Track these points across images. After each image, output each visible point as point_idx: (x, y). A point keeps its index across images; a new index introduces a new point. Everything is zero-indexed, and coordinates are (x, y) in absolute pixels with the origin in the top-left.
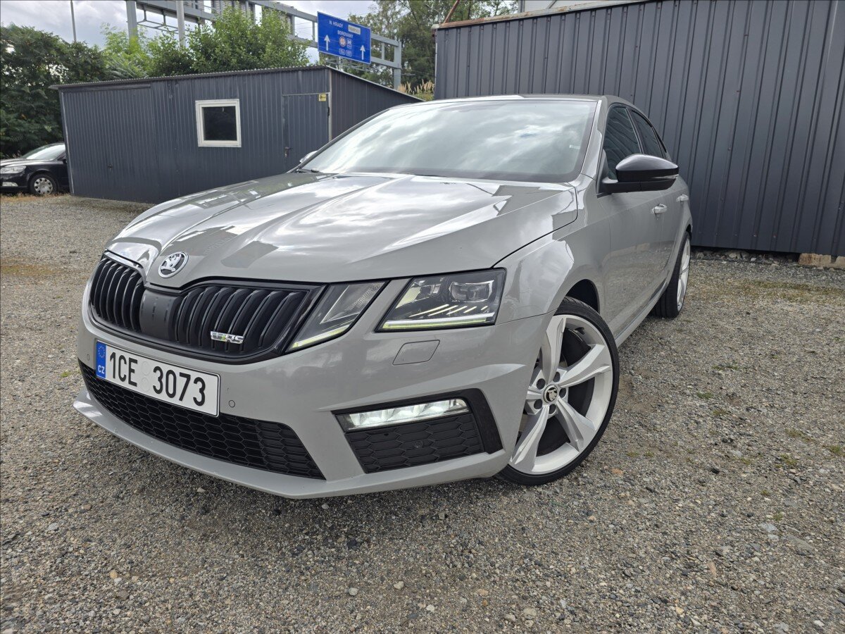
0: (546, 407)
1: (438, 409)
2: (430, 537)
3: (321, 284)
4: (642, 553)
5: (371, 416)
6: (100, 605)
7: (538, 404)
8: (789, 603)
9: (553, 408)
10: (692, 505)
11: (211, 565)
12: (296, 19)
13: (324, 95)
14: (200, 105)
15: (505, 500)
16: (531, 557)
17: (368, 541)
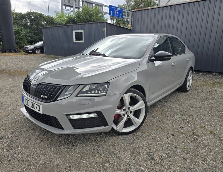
0: (126, 116)
1: (92, 115)
2: (92, 145)
3: (65, 85)
4: (141, 154)
5: (76, 116)
6: (14, 153)
7: (124, 115)
8: (173, 170)
9: (128, 116)
10: (162, 143)
11: (40, 147)
12: (104, 7)
13: (104, 29)
14: (74, 32)
15: (114, 138)
16: (113, 152)
17: (77, 145)
